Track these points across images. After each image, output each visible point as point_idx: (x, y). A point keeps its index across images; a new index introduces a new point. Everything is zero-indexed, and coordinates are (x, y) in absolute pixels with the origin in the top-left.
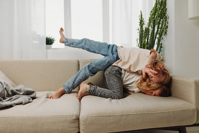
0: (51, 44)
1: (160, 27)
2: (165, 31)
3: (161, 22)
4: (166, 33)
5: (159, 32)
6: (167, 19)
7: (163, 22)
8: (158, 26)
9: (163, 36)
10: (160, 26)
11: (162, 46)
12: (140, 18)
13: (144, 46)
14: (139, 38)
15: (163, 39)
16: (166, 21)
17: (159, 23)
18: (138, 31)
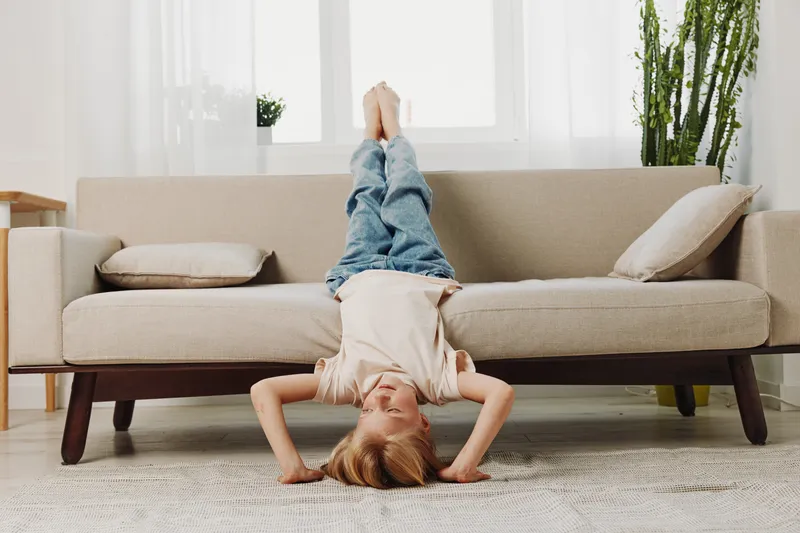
0: (269, 125)
1: (728, 43)
2: (747, 58)
3: (732, 24)
4: (751, 65)
5: (724, 63)
6: (756, 9)
7: (739, 22)
8: (723, 39)
9: (741, 80)
10: (729, 39)
11: (736, 119)
12: (644, 9)
13: (659, 120)
14: (641, 89)
15: (740, 90)
16: (753, 17)
17: (724, 28)
18: (639, 63)
